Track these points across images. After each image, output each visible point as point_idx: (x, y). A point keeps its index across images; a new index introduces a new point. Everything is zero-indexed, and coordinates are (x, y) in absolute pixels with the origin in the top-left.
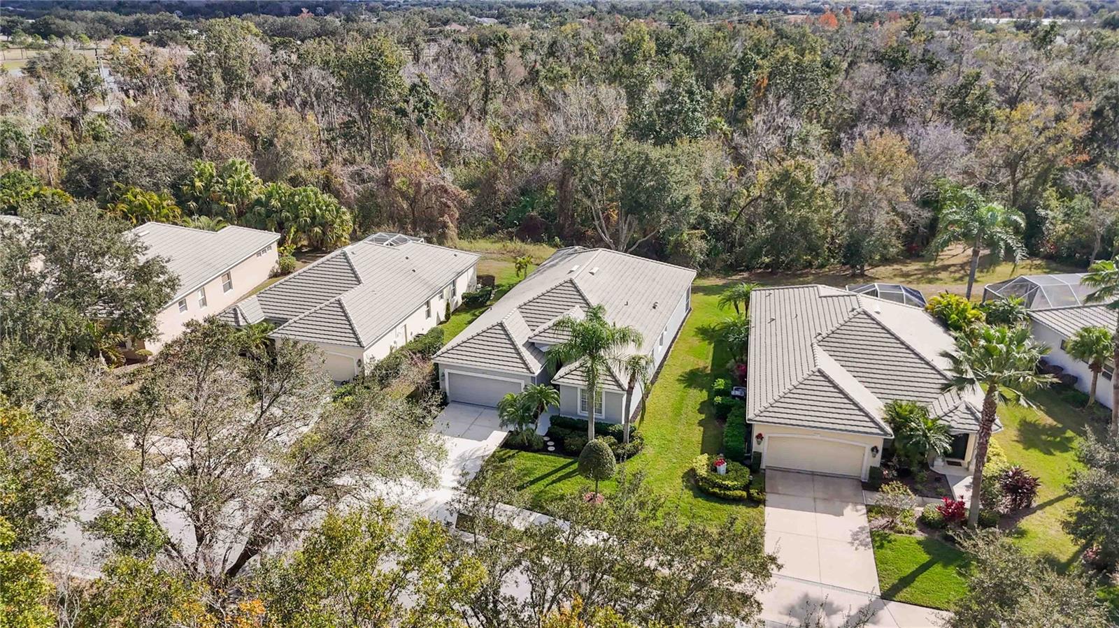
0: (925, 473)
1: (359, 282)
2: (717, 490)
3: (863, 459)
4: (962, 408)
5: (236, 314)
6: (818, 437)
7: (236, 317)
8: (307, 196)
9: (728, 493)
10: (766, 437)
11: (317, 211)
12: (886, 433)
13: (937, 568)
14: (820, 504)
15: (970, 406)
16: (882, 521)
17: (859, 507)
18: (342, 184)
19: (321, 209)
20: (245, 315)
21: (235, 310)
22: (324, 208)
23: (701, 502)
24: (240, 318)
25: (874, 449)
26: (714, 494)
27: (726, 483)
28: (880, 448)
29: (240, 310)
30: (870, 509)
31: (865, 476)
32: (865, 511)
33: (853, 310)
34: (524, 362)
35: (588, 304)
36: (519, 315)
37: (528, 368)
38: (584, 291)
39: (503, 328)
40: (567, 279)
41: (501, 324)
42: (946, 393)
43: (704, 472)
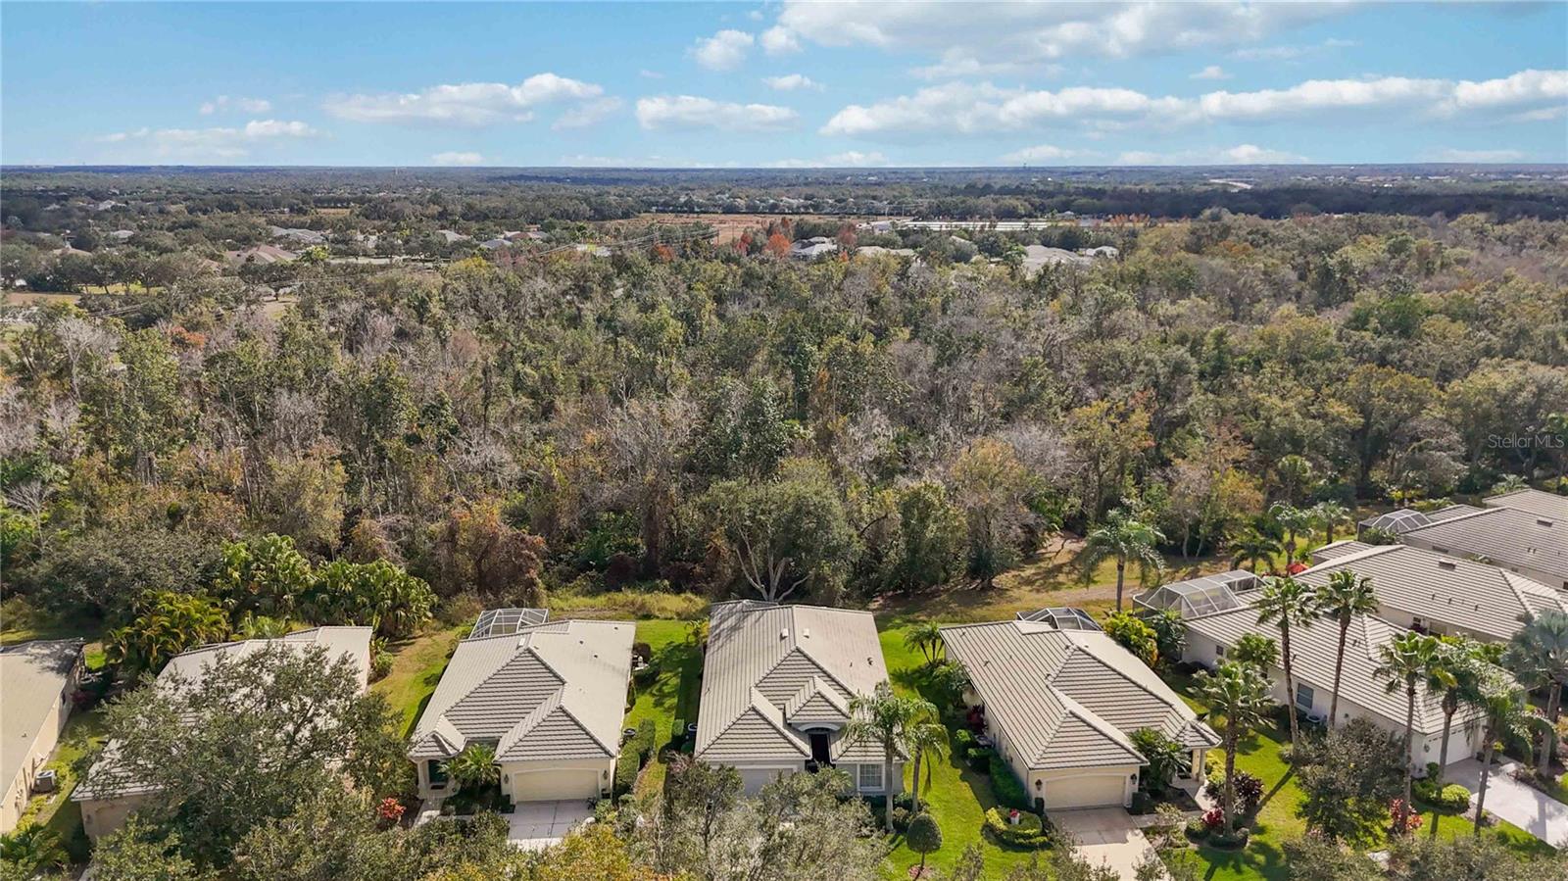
0: (1169, 791)
1: (563, 683)
2: (1022, 840)
3: (1124, 788)
4: (1188, 727)
5: (438, 742)
6: (1087, 774)
7: (442, 745)
9: (1032, 841)
10: (1044, 782)
12: (1143, 762)
13: (1219, 871)
14: (1107, 837)
15: (1193, 724)
16: (1160, 840)
17: (1137, 831)
23: (1011, 854)
24: (447, 746)
25: (1133, 777)
26: (1021, 844)
28: (1138, 775)
29: (439, 733)
30: (1146, 832)
31: (1128, 803)
32: (1142, 834)
33: (1067, 647)
34: (795, 746)
35: (825, 672)
36: (760, 695)
37: (802, 752)
38: (814, 659)
39: (758, 713)
40: (793, 648)
41: (754, 709)
42: (1169, 715)
43: (1002, 826)
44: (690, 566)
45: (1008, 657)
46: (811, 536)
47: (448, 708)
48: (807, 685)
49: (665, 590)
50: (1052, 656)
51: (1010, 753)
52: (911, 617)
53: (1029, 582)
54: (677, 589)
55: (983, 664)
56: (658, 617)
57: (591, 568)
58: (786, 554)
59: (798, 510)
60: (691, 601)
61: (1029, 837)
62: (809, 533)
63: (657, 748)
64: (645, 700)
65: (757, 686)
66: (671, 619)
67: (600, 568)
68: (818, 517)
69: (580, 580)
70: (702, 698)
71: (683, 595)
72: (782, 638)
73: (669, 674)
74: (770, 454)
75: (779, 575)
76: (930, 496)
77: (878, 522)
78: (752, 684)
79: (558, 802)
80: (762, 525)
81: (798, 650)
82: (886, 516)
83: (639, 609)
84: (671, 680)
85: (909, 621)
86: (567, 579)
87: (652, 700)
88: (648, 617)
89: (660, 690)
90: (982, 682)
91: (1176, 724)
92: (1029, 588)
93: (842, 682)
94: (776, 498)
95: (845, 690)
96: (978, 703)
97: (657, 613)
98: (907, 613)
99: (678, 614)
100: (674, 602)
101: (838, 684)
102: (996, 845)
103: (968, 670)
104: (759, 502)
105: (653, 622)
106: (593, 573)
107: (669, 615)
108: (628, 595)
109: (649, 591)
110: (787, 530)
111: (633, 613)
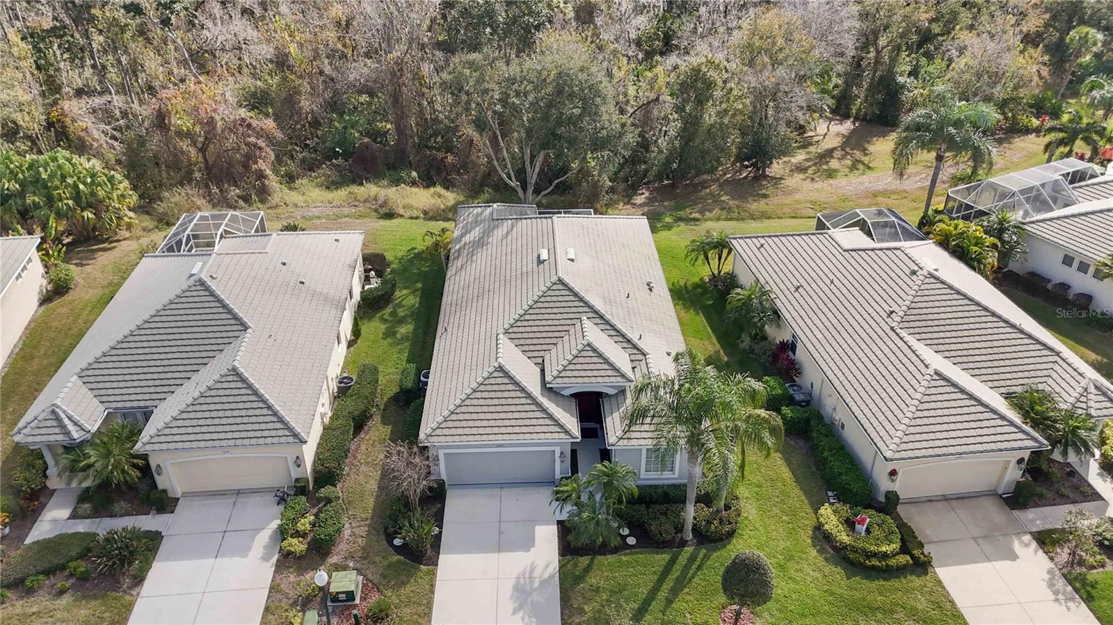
1: (245, 328)
2: (875, 562)
3: (1004, 473)
4: (1092, 389)
5: (58, 419)
7: (62, 426)
8: (60, 167)
9: (889, 563)
10: (900, 473)
11: (81, 186)
12: (1042, 445)
15: (1099, 385)
16: (1064, 555)
18: (86, 130)
19: (85, 184)
20: (76, 417)
21: (53, 412)
22: (89, 180)
24: (71, 427)
25: (1020, 461)
26: (873, 568)
27: (884, 549)
28: (1027, 459)
29: (64, 412)
32: (1034, 544)
33: (914, 273)
34: (557, 423)
35: (596, 312)
36: (510, 345)
37: (567, 432)
38: (582, 293)
39: (507, 375)
40: (554, 279)
41: (501, 369)
42: (1056, 367)
43: (844, 537)
44: (440, 155)
45: (828, 282)
46: (575, 124)
47: (84, 365)
48: (572, 332)
49: (414, 183)
50: (893, 285)
51: (840, 416)
52: (682, 213)
53: (800, 169)
54: (427, 181)
55: (793, 289)
56: (402, 216)
57: (336, 155)
58: (545, 146)
59: (559, 92)
60: (440, 196)
61: (885, 556)
62: (573, 121)
63: (381, 400)
64: (373, 328)
65: (506, 332)
66: (417, 218)
67: (346, 155)
68: (584, 100)
69: (325, 170)
70: (437, 341)
71: (432, 190)
72: (540, 262)
73: (405, 292)
74: (527, 29)
75: (537, 170)
76: (712, 74)
77: (646, 107)
78: (500, 331)
79: (239, 492)
80: (516, 110)
81: (561, 281)
82: (657, 99)
83: (381, 206)
84: (407, 298)
85: (681, 219)
86: (310, 167)
87: (383, 327)
88: (390, 215)
89: (393, 314)
90: (794, 314)
91: (1073, 383)
92: (802, 176)
93: (619, 326)
94: (532, 76)
95: (623, 336)
96: (786, 336)
97: (401, 211)
98: (678, 208)
99: (425, 213)
100: (423, 198)
101: (613, 328)
102: (836, 565)
103: (773, 296)
104: (512, 80)
105: (395, 221)
106: (340, 161)
107: (415, 213)
108: (370, 189)
109: (396, 182)
110: (546, 118)
111: (376, 210)
